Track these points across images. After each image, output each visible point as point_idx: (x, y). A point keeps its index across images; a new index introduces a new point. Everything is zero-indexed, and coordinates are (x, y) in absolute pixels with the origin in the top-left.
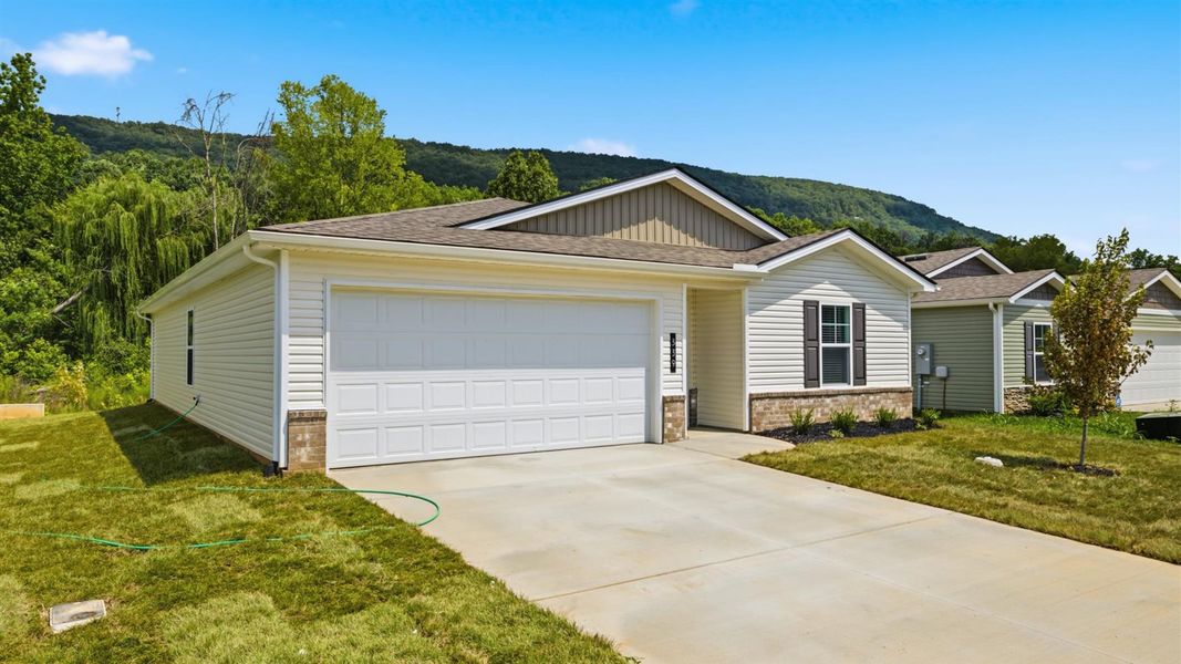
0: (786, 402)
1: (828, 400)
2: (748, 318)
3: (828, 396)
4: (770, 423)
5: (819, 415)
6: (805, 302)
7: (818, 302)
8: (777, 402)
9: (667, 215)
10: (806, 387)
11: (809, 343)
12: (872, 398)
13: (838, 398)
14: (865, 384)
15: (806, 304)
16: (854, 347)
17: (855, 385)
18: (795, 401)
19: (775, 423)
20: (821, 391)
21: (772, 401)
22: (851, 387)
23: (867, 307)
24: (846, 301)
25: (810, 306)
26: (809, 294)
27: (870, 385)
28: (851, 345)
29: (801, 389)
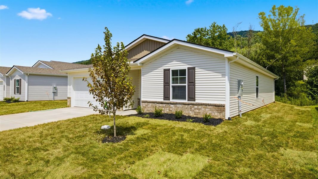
0: (154, 104)
1: (172, 106)
2: (142, 77)
3: (172, 104)
4: (148, 110)
5: (168, 111)
6: (164, 70)
7: (170, 69)
8: (150, 104)
9: (148, 48)
10: (164, 100)
11: (166, 84)
12: (196, 107)
13: (178, 105)
14: (195, 101)
15: (165, 70)
16: (188, 86)
17: (188, 101)
18: (158, 104)
19: (149, 111)
20: (171, 102)
21: (149, 103)
22: (186, 101)
23: (196, 68)
24: (185, 67)
25: (166, 71)
26: (166, 67)
27: (197, 101)
28: (186, 85)
29: (162, 100)
